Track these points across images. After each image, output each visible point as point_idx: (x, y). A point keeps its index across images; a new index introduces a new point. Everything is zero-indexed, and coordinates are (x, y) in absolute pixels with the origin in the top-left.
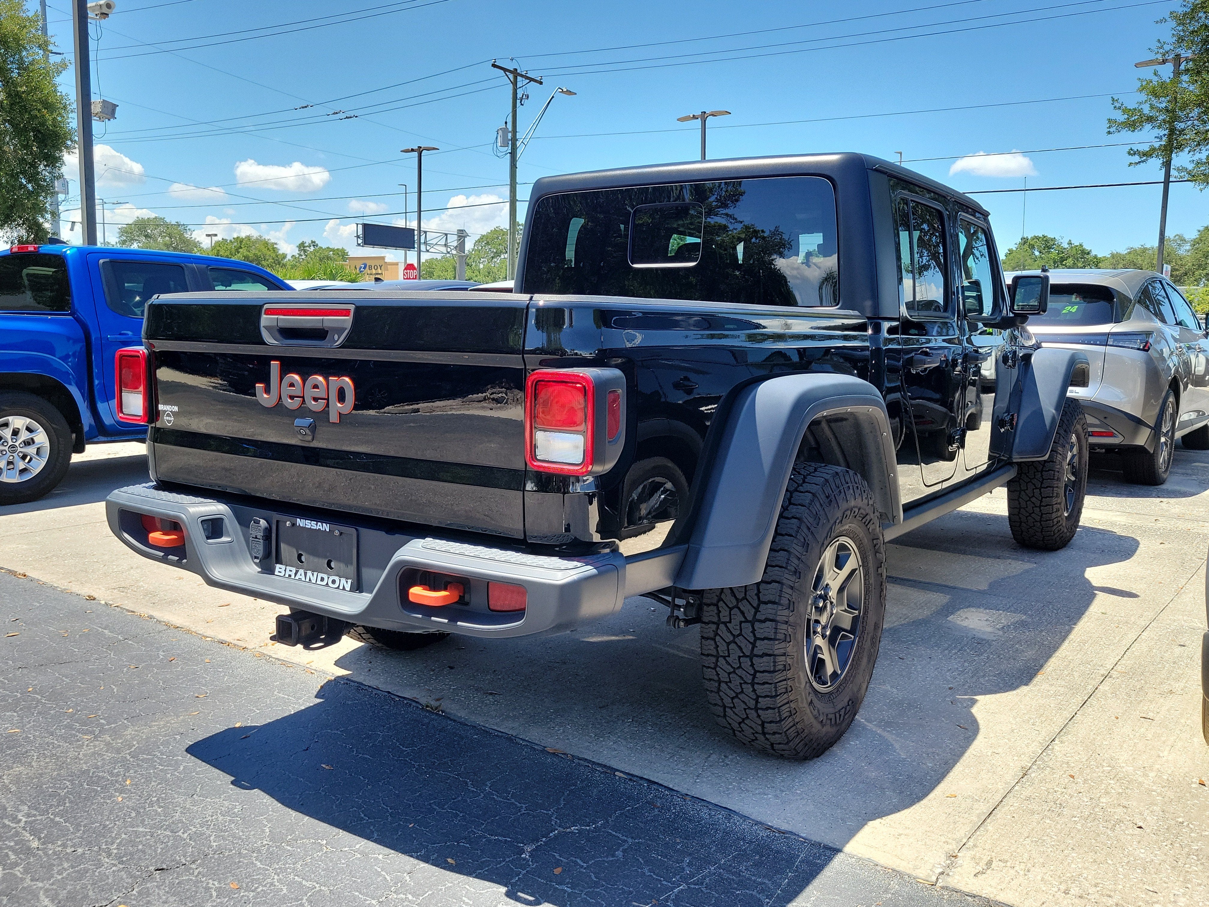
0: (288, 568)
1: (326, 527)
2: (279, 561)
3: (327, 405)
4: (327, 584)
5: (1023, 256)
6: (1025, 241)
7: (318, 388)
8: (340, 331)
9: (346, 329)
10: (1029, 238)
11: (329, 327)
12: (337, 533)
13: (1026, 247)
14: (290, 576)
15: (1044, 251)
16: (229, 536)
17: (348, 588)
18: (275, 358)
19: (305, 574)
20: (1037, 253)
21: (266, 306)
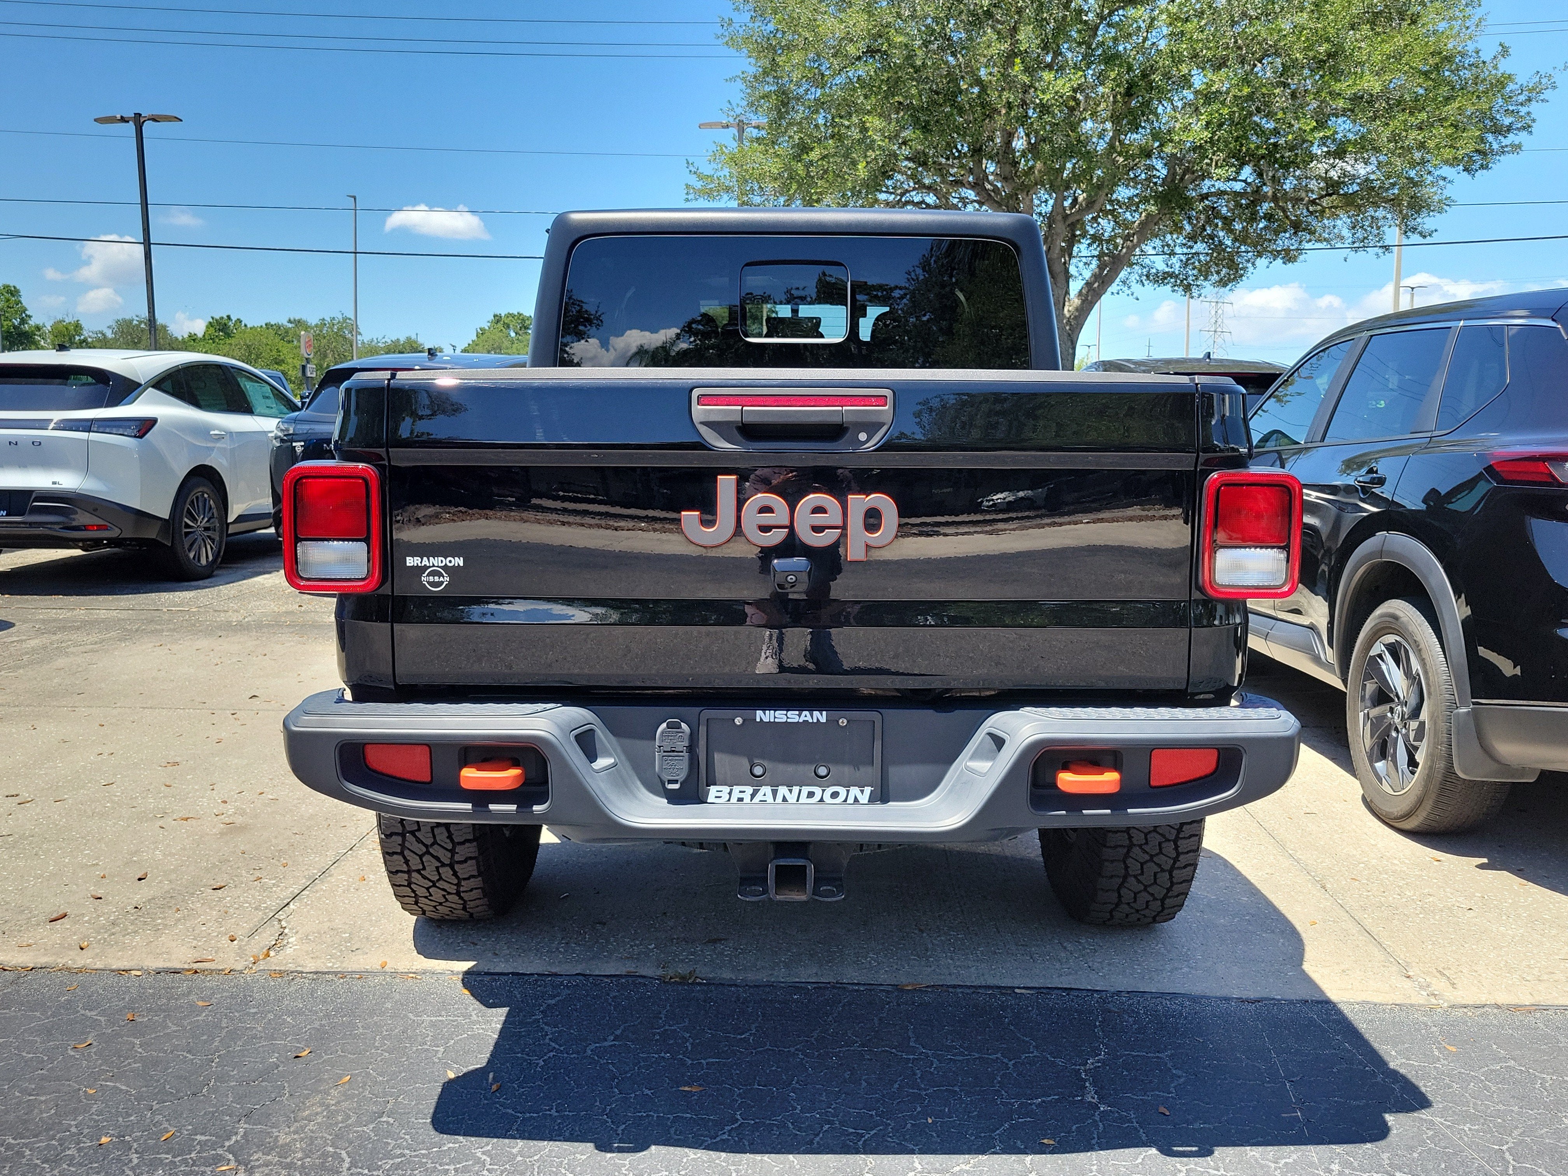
0: (736, 789)
1: (821, 716)
2: (711, 782)
3: (844, 535)
4: (822, 800)
5: (499, 338)
6: (497, 319)
7: (825, 512)
8: (872, 428)
9: (884, 424)
10: (503, 315)
11: (850, 423)
12: (843, 722)
13: (500, 325)
14: (740, 800)
15: (521, 332)
16: (609, 755)
17: (864, 798)
18: (727, 471)
19: (775, 793)
20: (513, 334)
21: (696, 393)
